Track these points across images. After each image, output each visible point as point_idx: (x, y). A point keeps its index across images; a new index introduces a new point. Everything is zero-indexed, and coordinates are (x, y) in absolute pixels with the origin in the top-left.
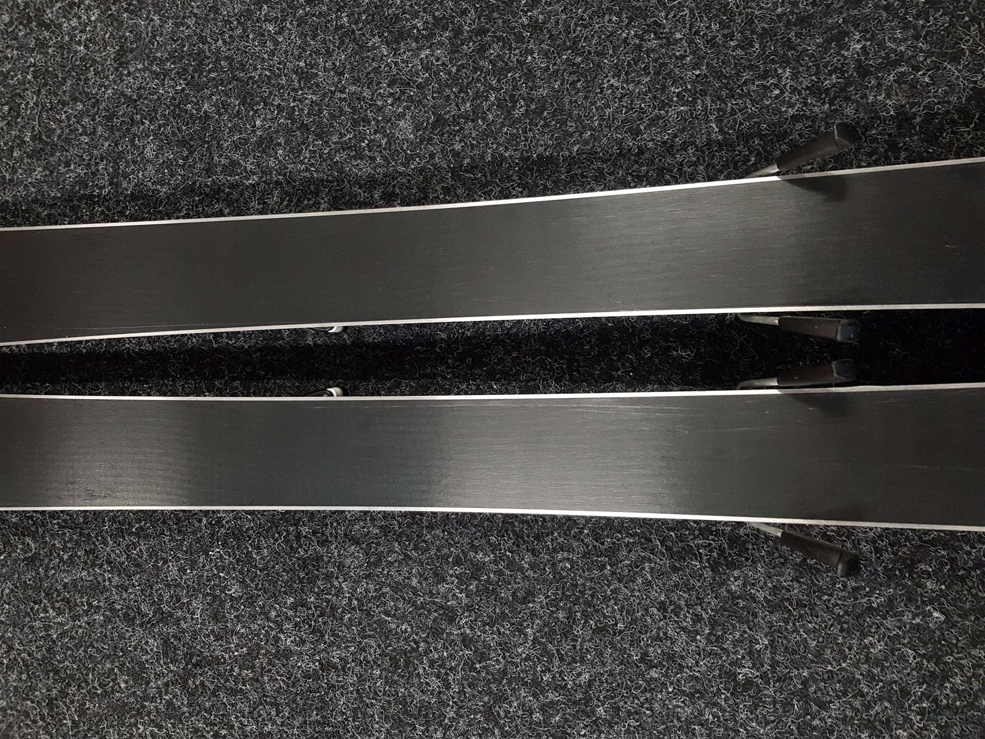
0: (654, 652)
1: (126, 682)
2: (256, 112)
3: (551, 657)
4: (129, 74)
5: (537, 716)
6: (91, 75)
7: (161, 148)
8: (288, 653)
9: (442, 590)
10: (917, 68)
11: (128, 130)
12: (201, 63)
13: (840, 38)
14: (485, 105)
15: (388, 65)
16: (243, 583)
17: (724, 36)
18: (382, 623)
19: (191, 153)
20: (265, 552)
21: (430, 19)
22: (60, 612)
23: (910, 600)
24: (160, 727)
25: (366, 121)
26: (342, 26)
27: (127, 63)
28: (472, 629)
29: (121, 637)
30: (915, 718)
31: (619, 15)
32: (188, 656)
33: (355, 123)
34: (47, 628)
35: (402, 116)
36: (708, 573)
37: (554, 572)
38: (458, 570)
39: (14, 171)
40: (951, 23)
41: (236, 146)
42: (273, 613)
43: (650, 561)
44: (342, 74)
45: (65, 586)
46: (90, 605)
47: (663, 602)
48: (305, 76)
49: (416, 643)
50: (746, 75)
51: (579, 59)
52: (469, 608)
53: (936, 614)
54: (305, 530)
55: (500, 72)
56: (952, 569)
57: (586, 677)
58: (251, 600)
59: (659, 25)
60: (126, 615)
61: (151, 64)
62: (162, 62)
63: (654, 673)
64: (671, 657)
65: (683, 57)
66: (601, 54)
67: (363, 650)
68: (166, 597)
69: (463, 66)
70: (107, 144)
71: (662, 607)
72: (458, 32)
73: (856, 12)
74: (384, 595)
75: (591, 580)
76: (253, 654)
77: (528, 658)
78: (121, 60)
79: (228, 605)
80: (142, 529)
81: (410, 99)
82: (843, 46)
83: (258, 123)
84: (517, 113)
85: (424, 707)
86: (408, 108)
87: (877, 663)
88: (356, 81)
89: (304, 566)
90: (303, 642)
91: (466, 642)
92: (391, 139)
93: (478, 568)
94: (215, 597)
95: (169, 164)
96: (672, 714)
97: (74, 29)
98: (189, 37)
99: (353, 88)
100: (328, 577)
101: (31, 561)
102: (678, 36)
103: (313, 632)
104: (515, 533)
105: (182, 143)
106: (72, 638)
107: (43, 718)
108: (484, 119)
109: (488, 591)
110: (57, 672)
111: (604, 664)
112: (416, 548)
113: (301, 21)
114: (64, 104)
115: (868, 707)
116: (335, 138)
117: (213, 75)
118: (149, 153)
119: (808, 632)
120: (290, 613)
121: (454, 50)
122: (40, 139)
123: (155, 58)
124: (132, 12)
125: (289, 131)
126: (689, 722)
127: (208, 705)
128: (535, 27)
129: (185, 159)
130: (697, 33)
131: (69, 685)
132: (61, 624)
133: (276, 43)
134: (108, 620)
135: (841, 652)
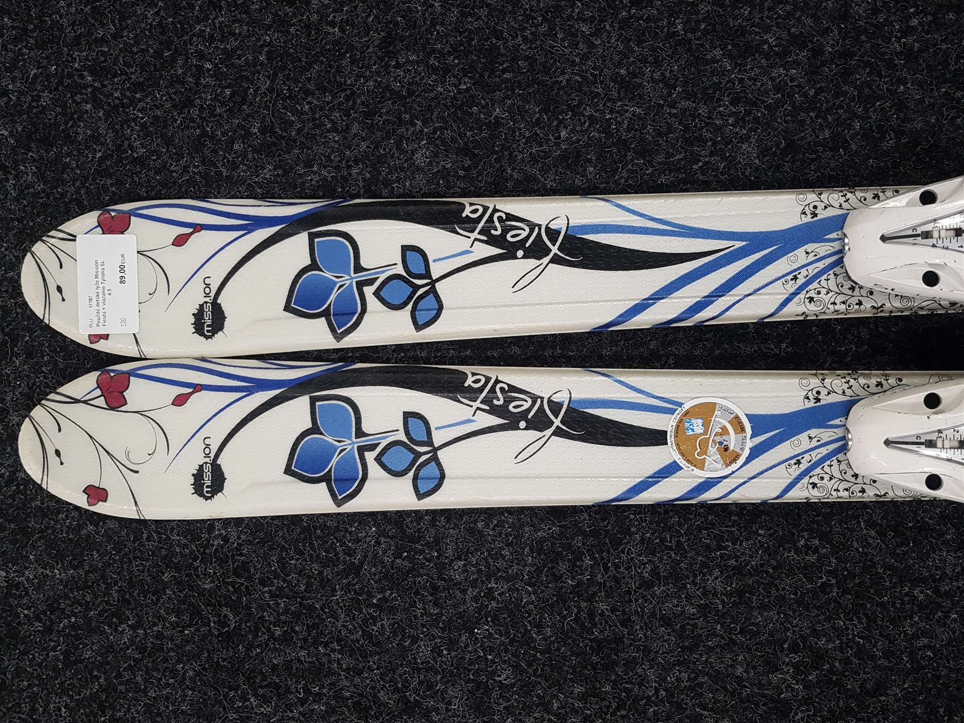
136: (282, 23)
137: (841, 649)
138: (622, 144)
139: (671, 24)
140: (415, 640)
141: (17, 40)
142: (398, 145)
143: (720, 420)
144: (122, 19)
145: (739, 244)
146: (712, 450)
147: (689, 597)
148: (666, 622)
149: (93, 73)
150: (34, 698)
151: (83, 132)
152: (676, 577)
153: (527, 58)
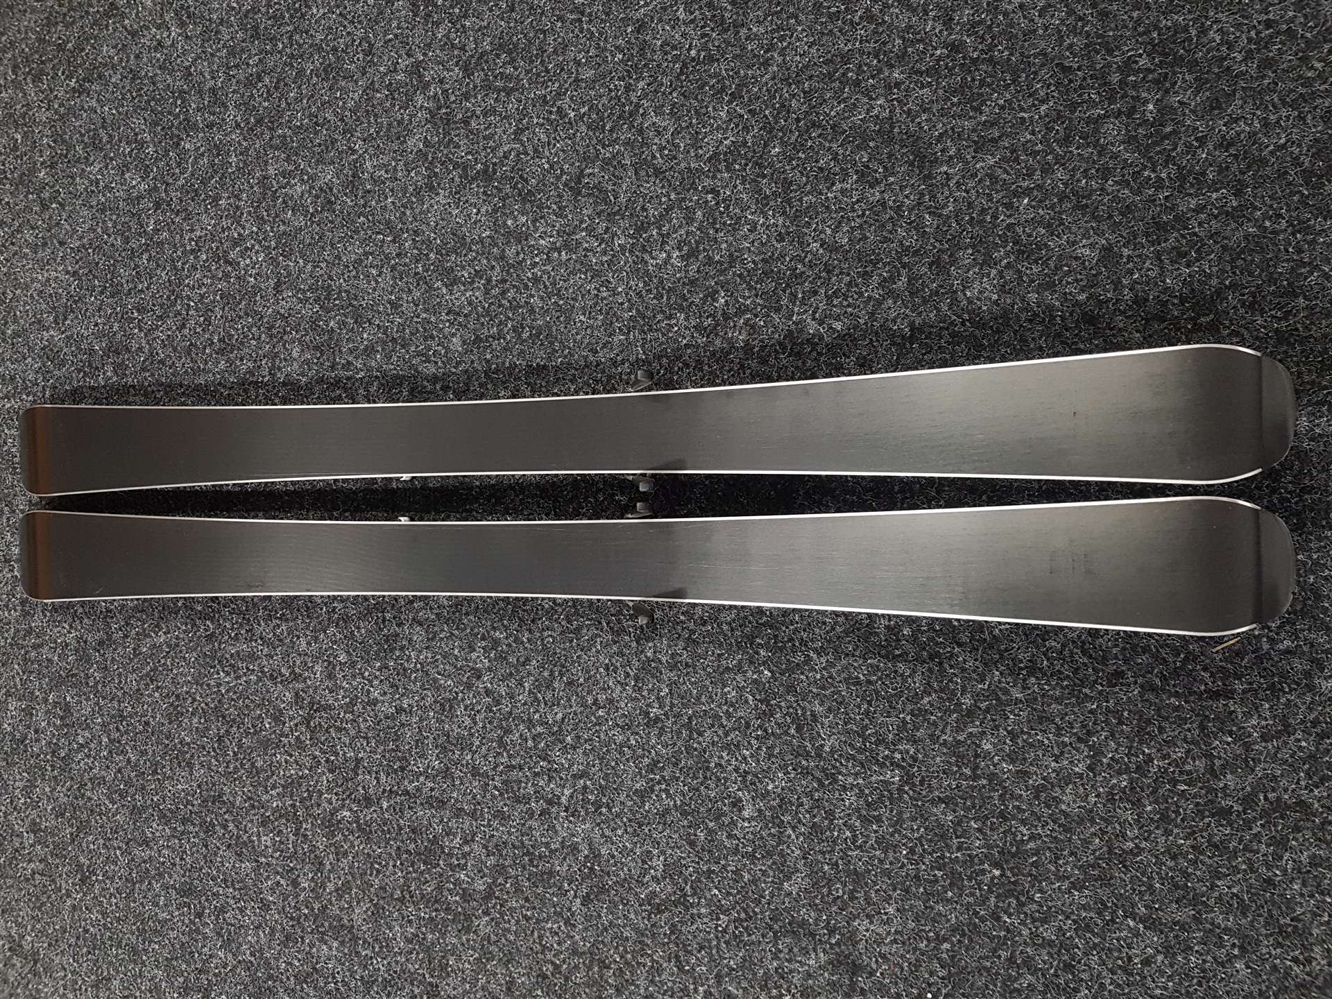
0: (602, 697)
1: (270, 723)
2: (364, 328)
3: (539, 702)
4: (283, 299)
5: (530, 743)
6: (258, 298)
7: (303, 351)
8: (375, 702)
9: (473, 657)
10: (756, 316)
11: (281, 338)
12: (329, 294)
13: (713, 295)
14: (506, 330)
15: (446, 301)
16: (348, 652)
17: (647, 291)
18: (435, 680)
19: (322, 355)
20: (363, 631)
21: (473, 272)
22: (228, 674)
23: (751, 662)
24: (291, 756)
25: (432, 337)
26: (418, 273)
27: (282, 291)
28: (492, 684)
29: (268, 691)
30: (754, 742)
31: (585, 274)
32: (312, 704)
33: (426, 339)
34: (219, 685)
35: (454, 335)
36: (634, 644)
37: (543, 644)
38: (484, 644)
39: (206, 363)
40: (776, 288)
41: (351, 351)
42: (367, 674)
43: (600, 636)
44: (417, 305)
45: (232, 655)
46: (247, 668)
47: (607, 665)
48: (395, 305)
49: (457, 693)
50: (660, 317)
51: (561, 302)
52: (490, 669)
53: (766, 672)
54: (388, 616)
55: (514, 308)
56: (775, 643)
57: (560, 716)
58: (353, 665)
59: (609, 282)
60: (271, 675)
61: (297, 293)
62: (304, 292)
63: (600, 713)
64: (611, 701)
65: (622, 304)
66: (575, 299)
67: (423, 699)
68: (298, 662)
69: (492, 303)
70: (267, 347)
71: (607, 669)
72: (489, 280)
73: (722, 278)
74: (437, 661)
75: (565, 649)
76: (352, 703)
77: (525, 704)
78: (277, 288)
79: (338, 668)
80: (283, 614)
81: (460, 324)
82: (715, 300)
83: (365, 336)
84: (525, 336)
85: (460, 737)
86: (458, 330)
87: (732, 705)
88: (426, 310)
89: (387, 641)
90: (385, 693)
91: (488, 692)
92: (447, 349)
93: (496, 642)
94: (330, 663)
95: (307, 362)
96: (612, 740)
97: (248, 265)
98: (321, 275)
99: (425, 315)
100: (402, 648)
101: (210, 638)
102: (620, 289)
103: (392, 687)
104: (519, 618)
105: (316, 348)
106: (235, 692)
107: (214, 750)
108: (504, 339)
109: (502, 658)
110: (224, 717)
111: (571, 707)
112: (457, 629)
113: (393, 268)
114: (240, 317)
115: (726, 735)
116: (413, 349)
117: (337, 302)
118: (295, 354)
119: (692, 683)
120: (378, 673)
121: (487, 292)
122: (224, 342)
123: (300, 289)
124: (285, 257)
125: (384, 343)
126: (621, 746)
127: (323, 738)
128: (536, 280)
129: (318, 359)
130: (630, 288)
131: (231, 726)
132: (228, 683)
133: (377, 282)
134: (259, 679)
135: (711, 697)
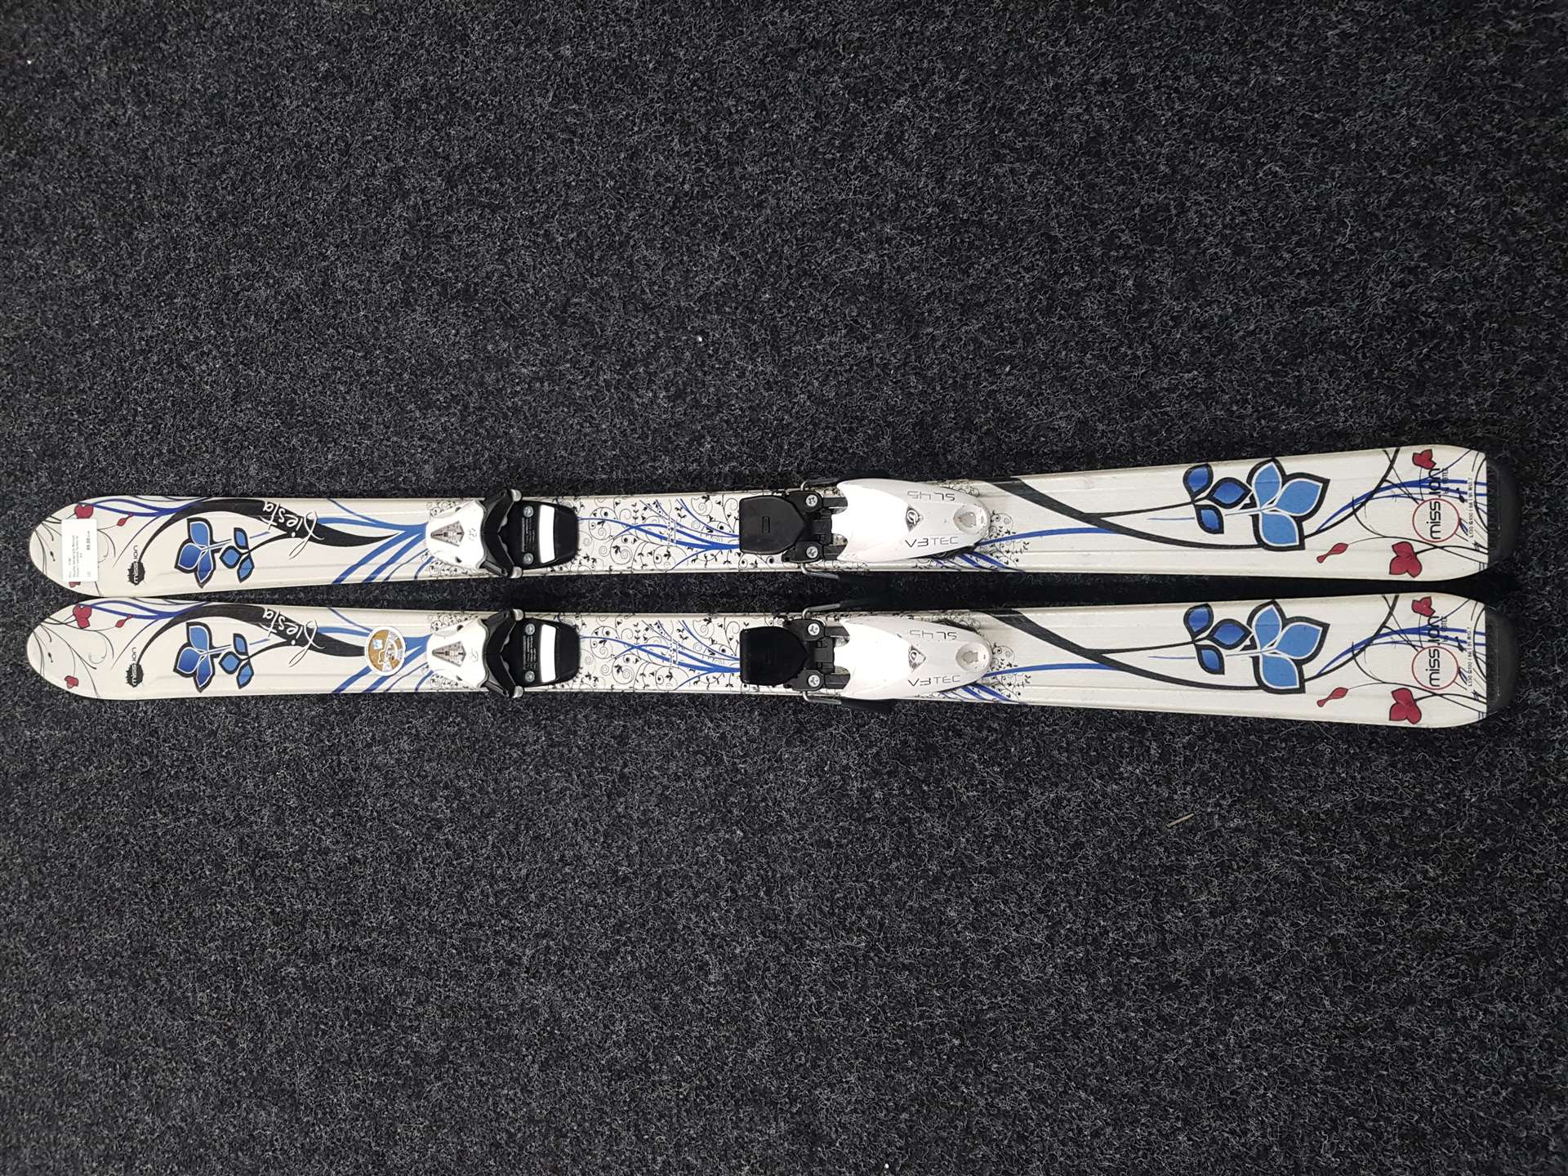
136: (180, 381)
137: (471, 788)
138: (361, 464)
139: (389, 387)
140: (245, 779)
141: (38, 390)
142: (241, 461)
143: (390, 641)
144: (94, 377)
145: (401, 532)
146: (386, 659)
147: (391, 754)
148: (379, 769)
149: (79, 412)
150: (44, 812)
151: (73, 451)
152: (384, 741)
153: (310, 407)
